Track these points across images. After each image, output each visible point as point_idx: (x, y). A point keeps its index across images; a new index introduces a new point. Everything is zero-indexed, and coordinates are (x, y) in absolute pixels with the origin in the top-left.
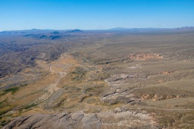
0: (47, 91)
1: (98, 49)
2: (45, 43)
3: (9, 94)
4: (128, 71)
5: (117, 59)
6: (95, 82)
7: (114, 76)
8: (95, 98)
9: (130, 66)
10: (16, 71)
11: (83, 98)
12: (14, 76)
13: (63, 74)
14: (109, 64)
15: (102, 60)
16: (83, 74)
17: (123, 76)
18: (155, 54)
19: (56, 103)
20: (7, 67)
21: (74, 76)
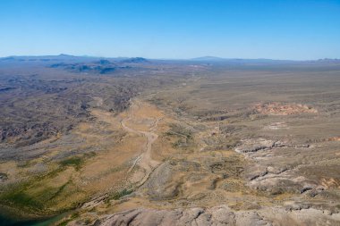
0: (138, 167)
1: (191, 93)
2: (93, 80)
3: (71, 170)
4: (270, 135)
5: (236, 112)
6: (218, 153)
7: (248, 142)
8: (235, 181)
9: (265, 124)
10: (65, 129)
11: (215, 182)
12: (65, 137)
13: (153, 136)
14: (225, 121)
15: (211, 113)
16: (188, 136)
17: (266, 143)
18: (300, 106)
19: (168, 190)
20: (45, 120)
21: (174, 140)
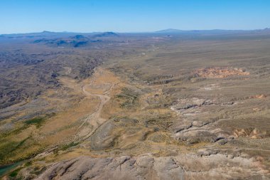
0: (88, 124)
1: (147, 61)
2: (67, 53)
3: (33, 127)
4: (203, 95)
5: (181, 76)
6: (156, 111)
7: (183, 101)
8: (163, 133)
9: (202, 86)
10: (35, 94)
11: (146, 135)
12: (33, 101)
13: (105, 98)
14: (169, 84)
15: (159, 77)
16: (135, 98)
17: (197, 101)
18: (237, 69)
19: (106, 142)
20: (20, 88)
21: (122, 101)
